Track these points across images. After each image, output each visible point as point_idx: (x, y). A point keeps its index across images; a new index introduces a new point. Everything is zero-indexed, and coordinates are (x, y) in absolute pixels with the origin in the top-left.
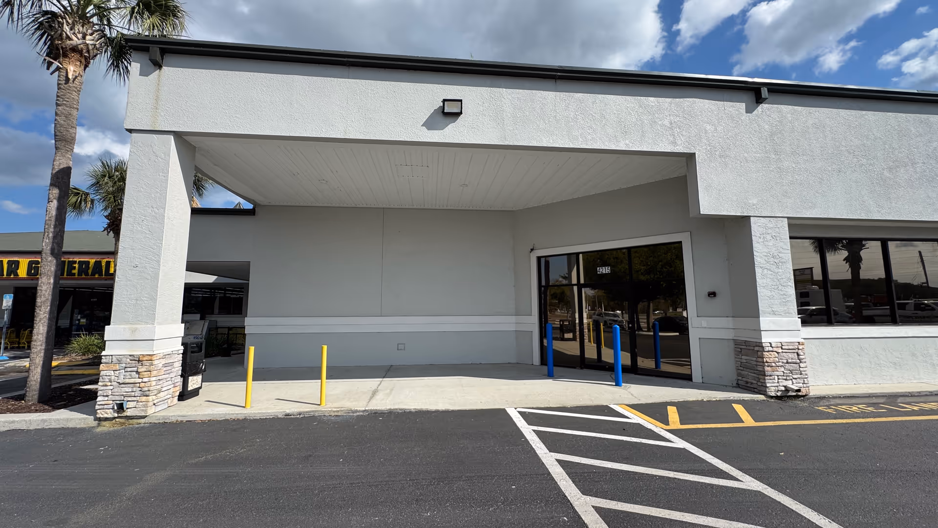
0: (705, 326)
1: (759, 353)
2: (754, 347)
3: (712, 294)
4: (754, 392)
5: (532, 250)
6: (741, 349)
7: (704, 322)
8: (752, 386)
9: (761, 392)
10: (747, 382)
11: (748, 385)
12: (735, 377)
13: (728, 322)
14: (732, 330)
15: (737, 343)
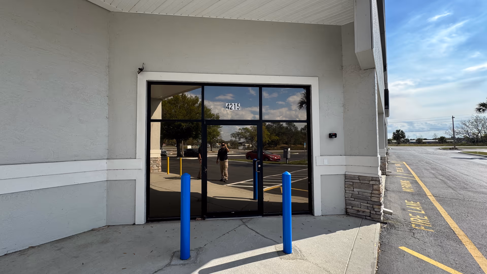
0: (327, 164)
1: (375, 187)
2: (369, 181)
3: (332, 136)
4: (366, 219)
5: (141, 70)
6: (353, 182)
7: (326, 160)
8: (364, 214)
9: (375, 220)
10: (358, 211)
11: (361, 213)
12: (343, 206)
13: (342, 160)
14: (345, 166)
15: (346, 177)
